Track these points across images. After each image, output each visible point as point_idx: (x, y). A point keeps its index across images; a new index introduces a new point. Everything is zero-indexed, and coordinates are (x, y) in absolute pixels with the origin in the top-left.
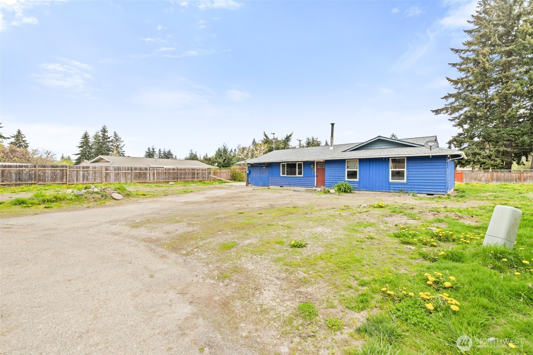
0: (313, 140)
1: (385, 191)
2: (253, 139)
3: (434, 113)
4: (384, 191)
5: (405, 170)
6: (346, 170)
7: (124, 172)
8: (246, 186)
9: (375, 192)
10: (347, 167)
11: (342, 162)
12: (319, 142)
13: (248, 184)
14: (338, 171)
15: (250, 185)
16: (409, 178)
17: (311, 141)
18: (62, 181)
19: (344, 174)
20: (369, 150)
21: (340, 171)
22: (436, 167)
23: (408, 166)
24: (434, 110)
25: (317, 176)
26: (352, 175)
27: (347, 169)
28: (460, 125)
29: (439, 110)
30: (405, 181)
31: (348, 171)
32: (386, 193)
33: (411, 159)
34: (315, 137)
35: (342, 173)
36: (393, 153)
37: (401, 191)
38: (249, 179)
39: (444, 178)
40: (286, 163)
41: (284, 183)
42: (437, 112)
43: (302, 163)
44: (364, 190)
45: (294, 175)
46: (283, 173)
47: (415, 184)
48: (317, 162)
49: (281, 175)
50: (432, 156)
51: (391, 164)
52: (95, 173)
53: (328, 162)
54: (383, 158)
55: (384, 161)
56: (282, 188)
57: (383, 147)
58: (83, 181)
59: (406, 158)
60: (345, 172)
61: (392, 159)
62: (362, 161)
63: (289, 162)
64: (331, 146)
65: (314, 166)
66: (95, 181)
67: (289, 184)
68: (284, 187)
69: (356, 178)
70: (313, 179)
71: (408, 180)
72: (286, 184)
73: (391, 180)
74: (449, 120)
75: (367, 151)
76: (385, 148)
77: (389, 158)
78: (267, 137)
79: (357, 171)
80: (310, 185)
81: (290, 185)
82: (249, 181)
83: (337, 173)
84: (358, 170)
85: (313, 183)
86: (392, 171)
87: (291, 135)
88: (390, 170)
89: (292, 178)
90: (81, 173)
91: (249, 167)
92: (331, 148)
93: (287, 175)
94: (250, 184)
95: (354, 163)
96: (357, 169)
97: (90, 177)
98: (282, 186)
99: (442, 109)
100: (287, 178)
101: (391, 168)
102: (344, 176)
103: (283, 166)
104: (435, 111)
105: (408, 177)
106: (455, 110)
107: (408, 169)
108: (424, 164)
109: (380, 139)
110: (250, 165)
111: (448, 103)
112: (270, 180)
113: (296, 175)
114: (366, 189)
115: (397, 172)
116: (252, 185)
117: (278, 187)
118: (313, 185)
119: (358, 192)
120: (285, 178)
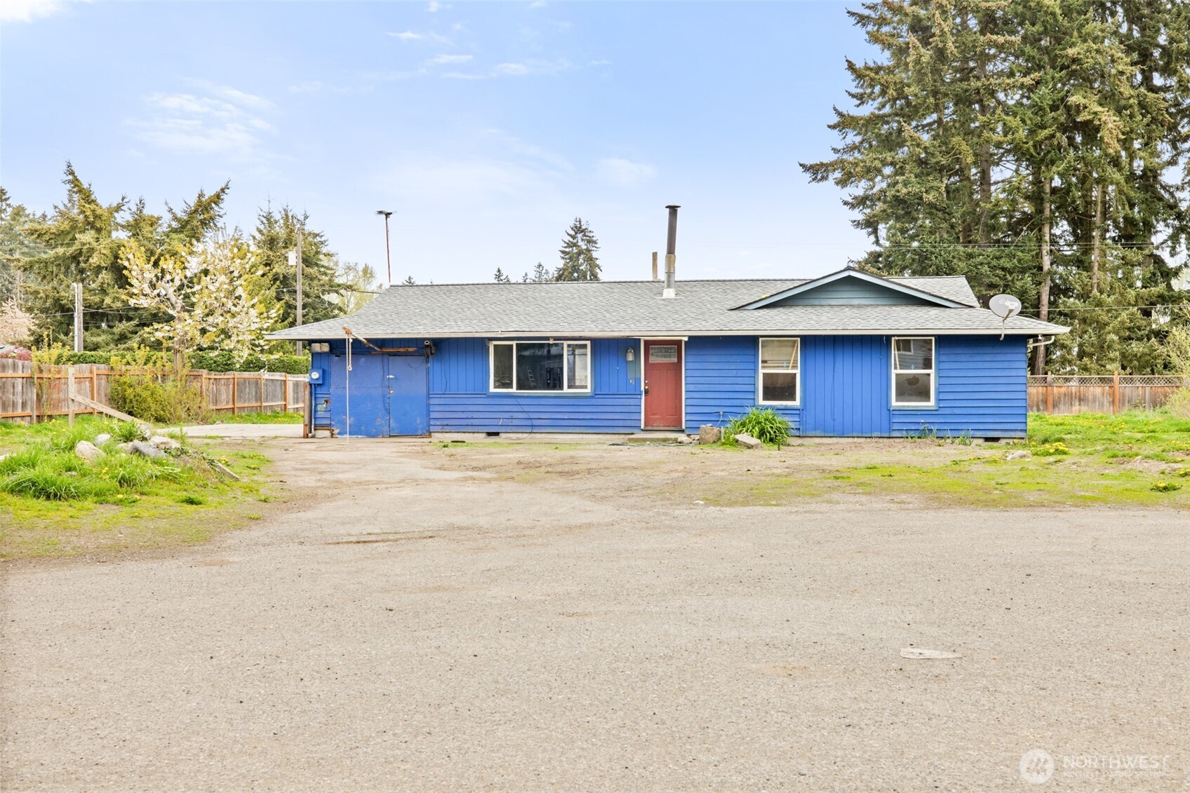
1: (879, 435)
3: (808, 175)
4: (875, 434)
5: (932, 372)
6: (761, 372)
8: (306, 436)
9: (850, 440)
10: (764, 362)
11: (749, 343)
13: (313, 425)
14: (733, 372)
15: (320, 433)
16: (942, 396)
19: (754, 385)
21: (740, 373)
22: (1006, 365)
23: (939, 362)
24: (808, 162)
25: (646, 392)
26: (779, 388)
27: (763, 367)
28: (871, 224)
29: (822, 164)
30: (932, 403)
31: (765, 375)
32: (881, 440)
33: (947, 342)
35: (747, 380)
36: (904, 324)
37: (923, 434)
38: (322, 407)
39: (1022, 396)
40: (514, 343)
41: (508, 422)
42: (817, 171)
43: (588, 343)
44: (818, 433)
45: (554, 388)
46: (503, 381)
47: (956, 411)
48: (647, 343)
49: (492, 389)
50: (1005, 335)
51: (894, 352)
53: (699, 343)
54: (881, 336)
55: (878, 343)
56: (493, 439)
57: (856, 302)
59: (933, 338)
60: (755, 377)
61: (898, 341)
62: (811, 343)
64: (669, 286)
65: (637, 354)
67: (528, 423)
68: (502, 435)
69: (793, 397)
70: (632, 402)
71: (939, 400)
72: (516, 422)
73: (895, 403)
74: (846, 203)
76: (859, 306)
77: (889, 337)
79: (795, 375)
80: (621, 423)
81: (532, 427)
82: (320, 414)
84: (798, 372)
85: (635, 416)
86: (897, 375)
88: (894, 372)
89: (544, 401)
91: (321, 353)
92: (669, 293)
93: (520, 387)
94: (323, 427)
95: (787, 350)
96: (795, 367)
98: (497, 434)
99: (832, 164)
100: (521, 401)
101: (896, 368)
102: (754, 392)
103: (503, 353)
104: (812, 167)
105: (938, 392)
107: (938, 370)
108: (978, 358)
109: (849, 277)
110: (326, 348)
112: (438, 408)
113: (561, 387)
114: (825, 431)
115: (911, 377)
116: (339, 434)
117: (475, 435)
118: (633, 423)
119: (799, 441)
120: (512, 401)
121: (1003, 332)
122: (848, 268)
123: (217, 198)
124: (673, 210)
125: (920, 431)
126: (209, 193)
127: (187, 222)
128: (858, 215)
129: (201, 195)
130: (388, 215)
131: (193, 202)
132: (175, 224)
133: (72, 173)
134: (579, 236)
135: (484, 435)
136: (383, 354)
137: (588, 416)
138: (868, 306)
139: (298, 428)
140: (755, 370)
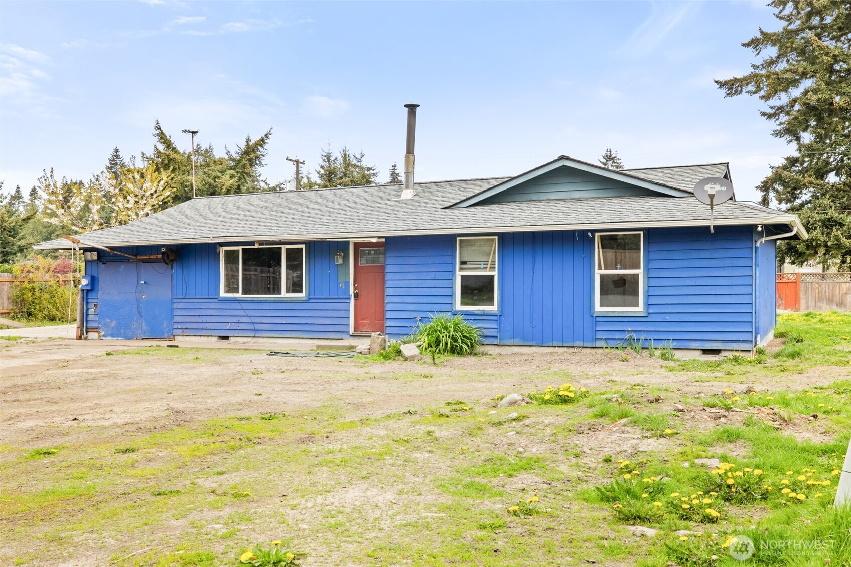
0: (347, 164)
1: (580, 344)
2: (112, 151)
3: (723, 92)
4: (577, 344)
5: (640, 272)
6: (459, 274)
8: (80, 338)
9: (551, 350)
10: (463, 263)
11: (443, 244)
12: (369, 169)
13: (86, 327)
14: (432, 275)
15: (93, 335)
16: (653, 300)
17: (339, 165)
19: (452, 288)
20: (532, 205)
21: (438, 276)
22: (727, 262)
23: (648, 260)
24: (723, 79)
25: (356, 296)
26: (478, 291)
27: (461, 269)
28: (791, 132)
29: (736, 80)
30: (640, 308)
31: (462, 277)
32: (584, 351)
33: (657, 236)
34: (353, 152)
35: (445, 284)
36: (605, 217)
37: (630, 344)
38: (92, 311)
39: (746, 299)
40: (240, 248)
41: (234, 326)
42: (732, 87)
43: (303, 246)
44: (517, 341)
45: (268, 291)
46: (232, 288)
47: (670, 318)
48: (357, 245)
49: (223, 294)
50: (714, 227)
51: (598, 252)
55: (579, 242)
56: (224, 344)
57: (576, 195)
59: (641, 233)
60: (452, 280)
61: (602, 238)
62: (510, 241)
63: (253, 243)
64: (407, 187)
65: (346, 258)
67: (251, 327)
68: (232, 340)
69: (490, 301)
70: (341, 306)
71: (648, 305)
72: (242, 326)
73: (598, 308)
74: (764, 114)
75: (524, 205)
76: (580, 200)
78: (168, 144)
79: (493, 277)
80: (331, 328)
81: (255, 332)
82: (91, 318)
83: (425, 284)
84: (495, 273)
85: (344, 321)
86: (602, 277)
87: (262, 140)
88: (598, 273)
89: (265, 306)
91: (92, 261)
92: (408, 194)
93: (244, 292)
94: (95, 330)
95: (486, 249)
96: (493, 268)
98: (226, 338)
99: (745, 79)
100: (245, 306)
101: (600, 268)
102: (451, 296)
103: (231, 257)
104: (726, 83)
105: (648, 296)
106: (781, 84)
107: (648, 270)
108: (694, 255)
109: (565, 167)
111: (759, 61)
112: (180, 313)
113: (279, 292)
114: (523, 339)
115: (616, 278)
116: (104, 336)
117: (210, 338)
118: (343, 329)
119: (497, 350)
120: (237, 306)
121: (711, 223)
122: (562, 158)
123: (262, 142)
124: (412, 109)
125: (627, 341)
127: (240, 161)
129: (248, 141)
130: (194, 133)
131: (243, 146)
133: (159, 129)
135: (216, 339)
136: (138, 261)
137: (303, 321)
138: (586, 199)
139: (71, 330)
140: (453, 272)
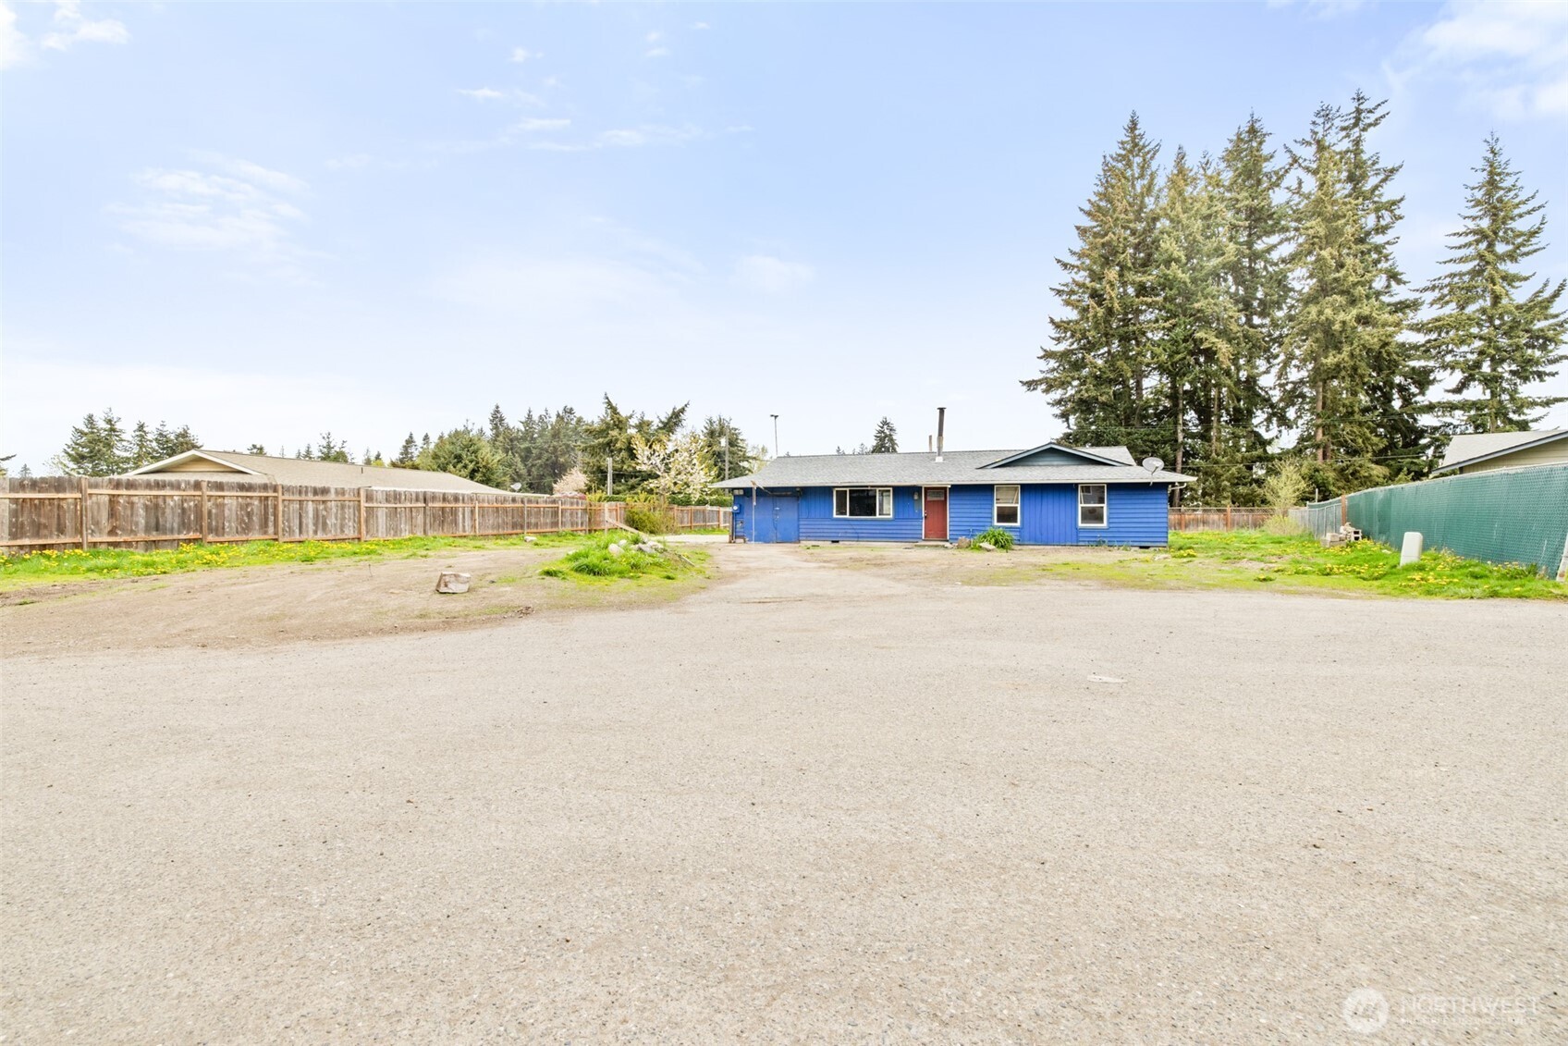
1: (1070, 544)
3: (1025, 388)
4: (1068, 544)
5: (1105, 505)
6: (996, 506)
7: (409, 505)
8: (730, 542)
9: (1052, 547)
10: (997, 500)
11: (987, 489)
13: (735, 536)
14: (979, 506)
15: (738, 540)
16: (1111, 521)
18: (266, 533)
19: (992, 513)
20: (1033, 468)
21: (983, 506)
22: (1154, 501)
23: (1109, 500)
24: (1025, 380)
25: (926, 517)
26: (1007, 515)
27: (997, 503)
28: (1065, 416)
29: (1033, 381)
30: (1105, 525)
31: (998, 507)
32: (1072, 547)
33: (1114, 487)
35: (988, 511)
36: (1086, 476)
37: (1099, 544)
38: (739, 525)
39: (1165, 520)
40: (848, 489)
41: (843, 535)
42: (1031, 385)
43: (891, 489)
44: (1032, 543)
45: (871, 515)
46: (841, 510)
47: (1121, 530)
48: (926, 489)
49: (835, 516)
50: (1153, 483)
51: (1080, 494)
52: (343, 507)
53: (957, 489)
54: (1071, 484)
55: (1069, 489)
56: (835, 545)
57: (1055, 463)
58: (315, 532)
59: (1105, 485)
60: (992, 509)
61: (1082, 487)
62: (1027, 489)
63: (856, 487)
64: (939, 455)
65: (919, 496)
66: (342, 531)
67: (856, 535)
68: (841, 543)
69: (1015, 521)
70: (917, 523)
71: (1109, 523)
72: (848, 535)
73: (1080, 525)
74: (1048, 404)
75: (1026, 468)
76: (1057, 466)
77: (1077, 485)
78: (614, 410)
79: (1016, 508)
80: (910, 536)
81: (858, 538)
82: (738, 530)
83: (975, 511)
84: (1019, 506)
85: (919, 532)
86: (1082, 507)
88: (1080, 506)
89: (865, 523)
90: (310, 507)
91: (739, 496)
92: (939, 459)
93: (851, 514)
94: (740, 537)
95: (1011, 492)
96: (1017, 503)
97: (331, 521)
98: (838, 542)
99: (1040, 380)
100: (852, 523)
101: (1081, 503)
102: (992, 518)
103: (841, 495)
104: (1027, 382)
105: (1109, 518)
106: (1064, 384)
107: (1108, 504)
109: (1051, 448)
110: (741, 492)
111: (1045, 368)
112: (804, 531)
113: (875, 515)
114: (1036, 541)
115: (1091, 509)
116: (748, 541)
117: (825, 542)
118: (918, 536)
119: (1020, 547)
120: (846, 523)
121: (1152, 480)
122: (1051, 443)
123: (682, 410)
124: (942, 410)
125: (1098, 542)
126: (679, 407)
127: (667, 423)
128: (1057, 410)
129: (674, 409)
130: (776, 417)
131: (670, 413)
132: (661, 425)
133: (607, 398)
134: (885, 427)
135: (830, 542)
136: (773, 496)
137: (891, 532)
138: (1063, 465)
139: (726, 538)
140: (992, 505)
